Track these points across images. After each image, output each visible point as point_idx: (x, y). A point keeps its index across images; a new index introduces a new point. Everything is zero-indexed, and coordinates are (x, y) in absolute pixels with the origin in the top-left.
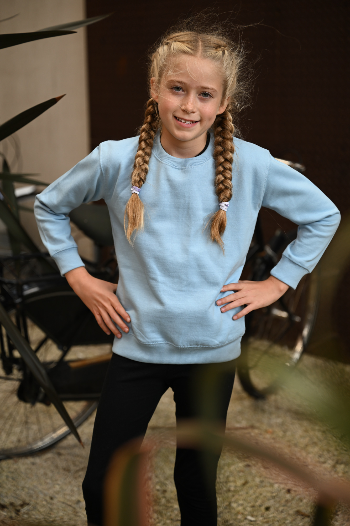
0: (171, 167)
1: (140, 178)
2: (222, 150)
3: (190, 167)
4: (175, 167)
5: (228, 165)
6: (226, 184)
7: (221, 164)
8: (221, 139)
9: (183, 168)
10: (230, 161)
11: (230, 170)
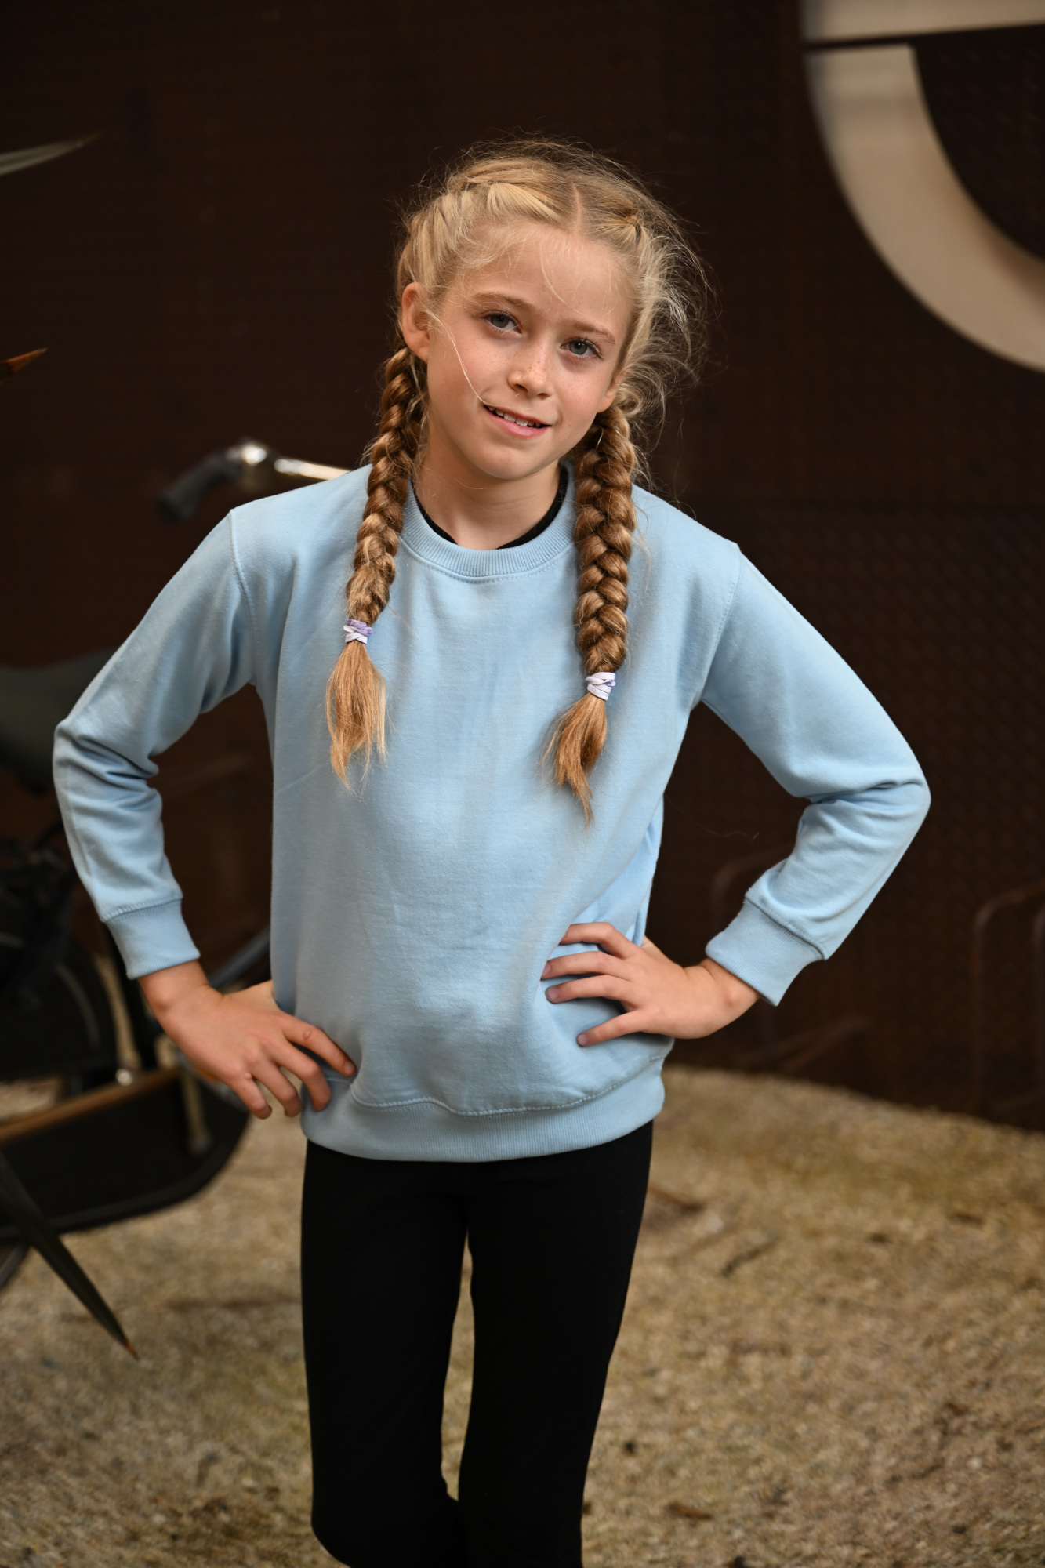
0: (446, 574)
1: (375, 599)
2: (601, 518)
3: (501, 576)
4: (457, 575)
5: (616, 566)
6: (609, 621)
7: (597, 562)
8: (596, 487)
9: (481, 578)
10: (622, 552)
11: (623, 579)
